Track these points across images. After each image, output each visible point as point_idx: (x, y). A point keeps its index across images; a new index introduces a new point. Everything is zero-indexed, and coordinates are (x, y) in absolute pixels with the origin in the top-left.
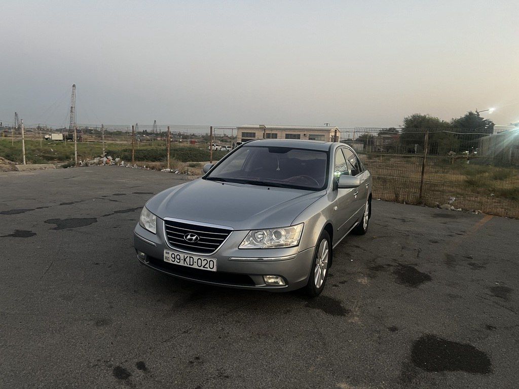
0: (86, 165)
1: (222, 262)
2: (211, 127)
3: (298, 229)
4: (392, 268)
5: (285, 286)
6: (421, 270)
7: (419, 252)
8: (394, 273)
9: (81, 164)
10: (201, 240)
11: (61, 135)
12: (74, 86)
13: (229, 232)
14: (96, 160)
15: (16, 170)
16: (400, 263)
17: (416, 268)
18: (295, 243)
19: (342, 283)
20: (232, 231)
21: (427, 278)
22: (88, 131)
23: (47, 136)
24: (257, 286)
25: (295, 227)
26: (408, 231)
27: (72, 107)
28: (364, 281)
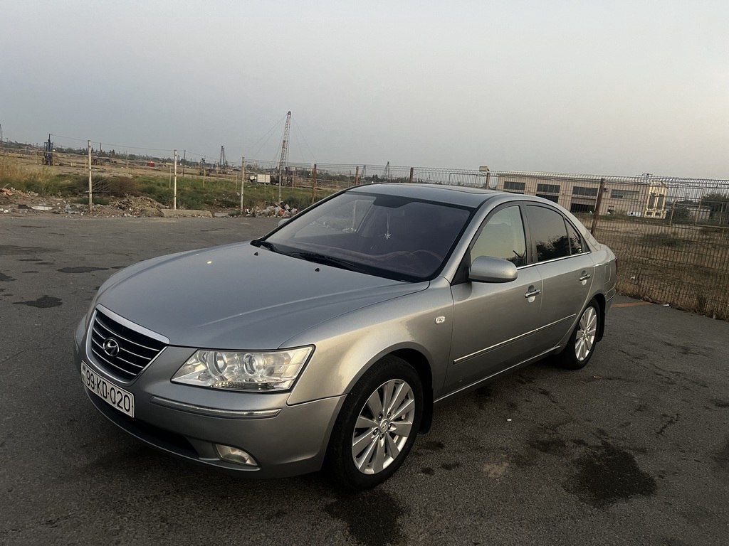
0: (254, 215)
1: (143, 401)
2: (412, 169)
3: (297, 356)
4: (582, 449)
5: (256, 467)
6: (645, 465)
7: (671, 422)
8: (578, 462)
9: (247, 213)
10: (122, 354)
11: (268, 177)
12: (289, 113)
13: (160, 345)
14: (269, 209)
15: (161, 215)
16: (609, 441)
17: (636, 458)
18: (286, 386)
19: (447, 467)
20: (166, 345)
21: (646, 486)
22: (304, 174)
23: (252, 178)
24: (202, 460)
25: (291, 353)
26: (678, 374)
27: (284, 141)
28: (496, 470)
